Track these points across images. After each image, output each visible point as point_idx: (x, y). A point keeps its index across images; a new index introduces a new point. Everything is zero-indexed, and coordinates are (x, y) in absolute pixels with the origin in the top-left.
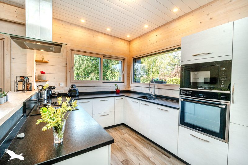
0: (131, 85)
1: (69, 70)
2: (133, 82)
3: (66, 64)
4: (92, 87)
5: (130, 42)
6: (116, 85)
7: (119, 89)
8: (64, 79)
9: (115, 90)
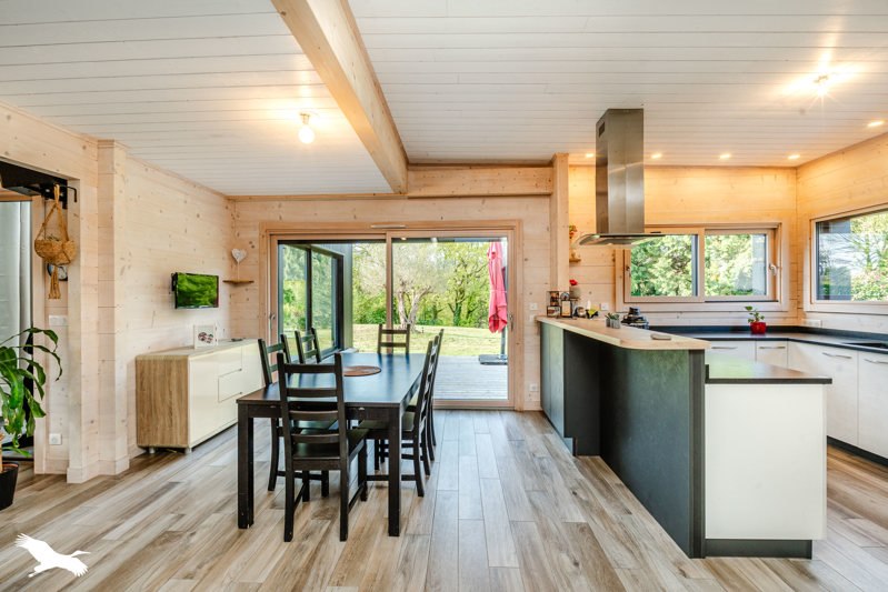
0: (807, 306)
1: (619, 273)
2: (818, 299)
3: (614, 260)
4: (676, 315)
5: (796, 169)
6: (749, 308)
7: (761, 321)
8: (610, 295)
9: (749, 324)
